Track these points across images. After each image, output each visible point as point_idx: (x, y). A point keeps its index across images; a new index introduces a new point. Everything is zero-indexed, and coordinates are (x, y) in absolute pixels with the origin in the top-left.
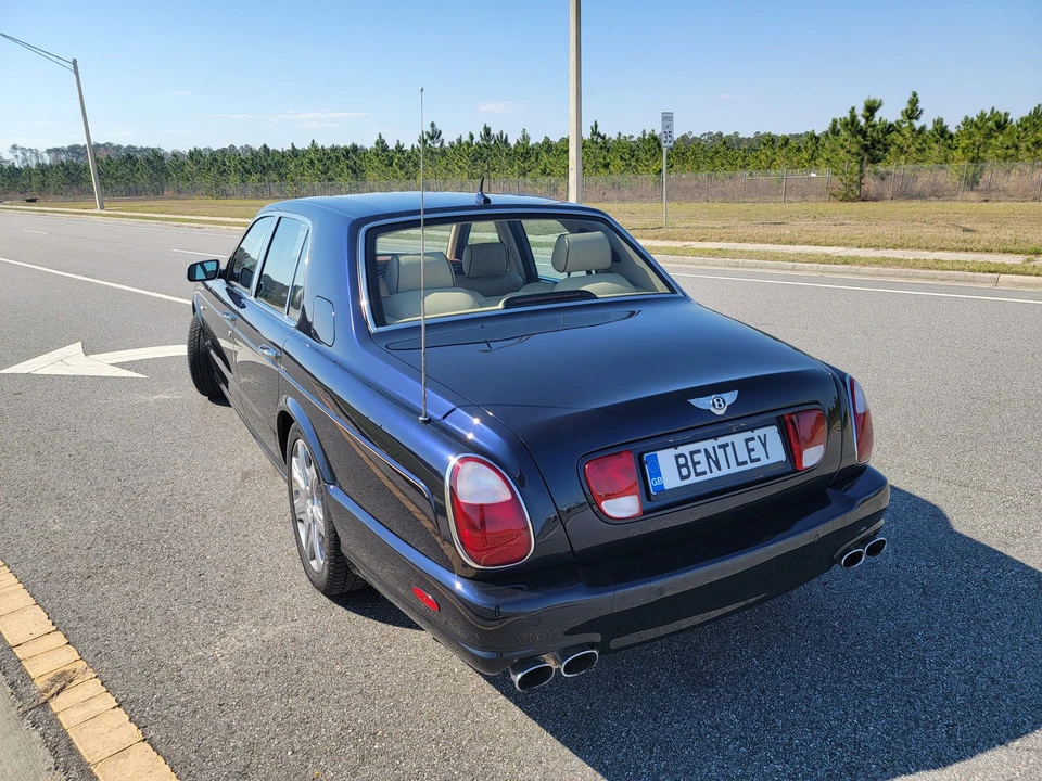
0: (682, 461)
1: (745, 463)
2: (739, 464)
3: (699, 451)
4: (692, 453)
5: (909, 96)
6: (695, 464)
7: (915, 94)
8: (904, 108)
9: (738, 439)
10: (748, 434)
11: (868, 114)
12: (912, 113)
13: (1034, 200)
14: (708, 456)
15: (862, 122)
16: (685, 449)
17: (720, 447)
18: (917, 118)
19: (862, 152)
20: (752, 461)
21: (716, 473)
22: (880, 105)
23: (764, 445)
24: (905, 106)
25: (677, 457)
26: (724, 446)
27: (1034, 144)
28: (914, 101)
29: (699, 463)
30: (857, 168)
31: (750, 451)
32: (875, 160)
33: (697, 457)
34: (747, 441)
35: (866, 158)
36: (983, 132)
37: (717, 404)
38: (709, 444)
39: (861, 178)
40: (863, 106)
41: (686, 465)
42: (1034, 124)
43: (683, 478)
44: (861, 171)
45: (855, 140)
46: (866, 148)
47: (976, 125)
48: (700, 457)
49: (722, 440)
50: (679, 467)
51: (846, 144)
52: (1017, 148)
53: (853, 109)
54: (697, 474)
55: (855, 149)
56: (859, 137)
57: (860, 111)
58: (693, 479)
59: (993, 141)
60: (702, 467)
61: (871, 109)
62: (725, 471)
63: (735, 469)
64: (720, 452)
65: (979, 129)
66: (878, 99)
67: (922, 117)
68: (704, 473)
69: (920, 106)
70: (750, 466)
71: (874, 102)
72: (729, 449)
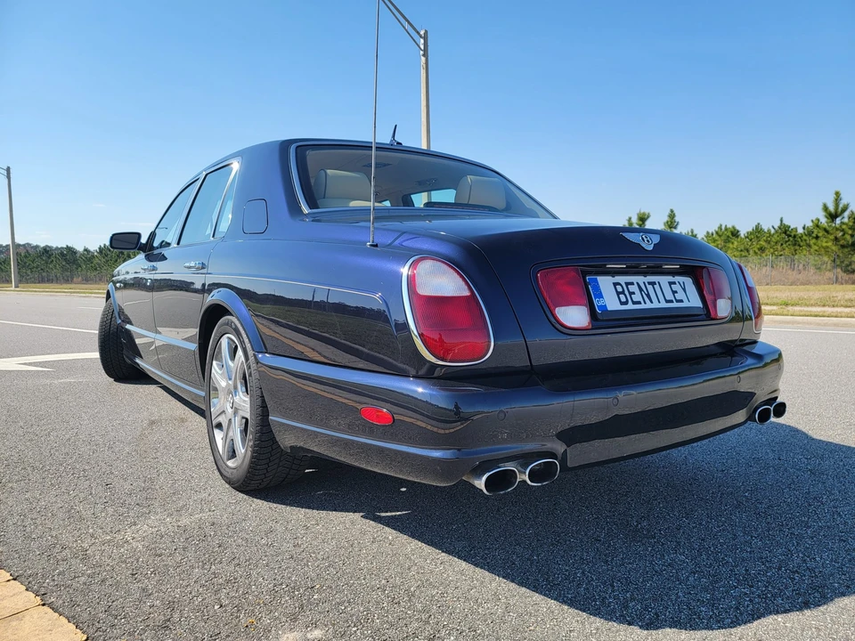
0: (620, 289)
1: (672, 301)
2: (667, 301)
3: (632, 284)
4: (627, 284)
5: (668, 212)
6: (631, 293)
7: (672, 211)
8: (665, 221)
9: (663, 281)
10: (670, 278)
11: (641, 223)
12: (672, 224)
13: (767, 284)
14: (641, 290)
16: (622, 279)
17: (649, 283)
18: (675, 228)
20: (677, 301)
21: (648, 305)
22: (648, 217)
23: (684, 290)
24: (666, 219)
25: (615, 284)
26: (653, 284)
27: (759, 249)
28: (672, 215)
29: (634, 293)
31: (674, 292)
33: (632, 288)
34: (670, 283)
36: (723, 238)
37: (645, 239)
38: (640, 279)
40: (637, 217)
41: (623, 292)
42: (757, 237)
43: (622, 303)
48: (634, 289)
49: (650, 278)
50: (618, 293)
52: (748, 251)
53: (630, 218)
54: (634, 303)
57: (635, 220)
58: (630, 306)
59: (730, 245)
60: (637, 297)
61: (643, 219)
62: (655, 305)
63: (664, 305)
64: (650, 287)
65: (720, 236)
66: (647, 212)
67: (679, 227)
68: (639, 303)
69: (677, 219)
70: (676, 305)
71: (644, 214)
72: (657, 287)
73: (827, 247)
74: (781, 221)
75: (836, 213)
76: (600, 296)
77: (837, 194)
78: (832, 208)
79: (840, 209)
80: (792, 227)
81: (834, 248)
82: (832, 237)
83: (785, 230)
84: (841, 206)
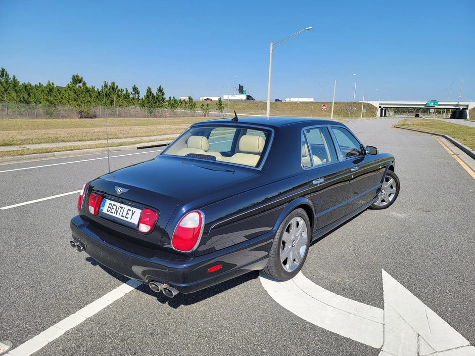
0: (110, 206)
1: (123, 217)
2: (122, 216)
3: (115, 205)
4: (114, 205)
6: (113, 209)
9: (127, 207)
10: (130, 208)
14: (116, 208)
16: (113, 203)
20: (126, 217)
21: (115, 215)
23: (132, 214)
25: (110, 204)
26: (122, 208)
31: (127, 214)
34: (128, 210)
38: (118, 204)
41: (110, 208)
43: (108, 211)
48: (114, 207)
49: (122, 205)
50: (109, 207)
54: (111, 212)
58: (109, 213)
60: (113, 211)
62: (117, 216)
63: (120, 217)
64: (120, 209)
68: (112, 213)
70: (124, 219)
72: (122, 209)
76: (104, 206)
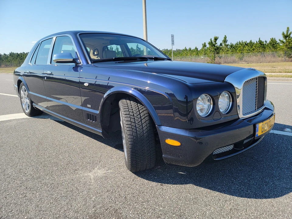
7: (225, 36)
8: (223, 40)
11: (215, 41)
12: (225, 41)
15: (214, 43)
19: (215, 51)
22: (218, 38)
24: (223, 39)
28: (225, 38)
30: (213, 55)
32: (218, 53)
35: (216, 52)
39: (215, 58)
40: (214, 38)
44: (214, 56)
45: (212, 47)
46: (216, 50)
47: (241, 44)
51: (210, 48)
53: (211, 39)
55: (213, 50)
56: (213, 47)
57: (213, 40)
59: (245, 48)
61: (216, 39)
65: (242, 45)
67: (228, 42)
69: (227, 39)
71: (216, 37)
73: (283, 48)
74: (259, 39)
75: (287, 35)
77: (288, 28)
78: (285, 34)
79: (289, 34)
80: (263, 41)
81: (285, 48)
82: (285, 45)
83: (261, 42)
84: (289, 33)
